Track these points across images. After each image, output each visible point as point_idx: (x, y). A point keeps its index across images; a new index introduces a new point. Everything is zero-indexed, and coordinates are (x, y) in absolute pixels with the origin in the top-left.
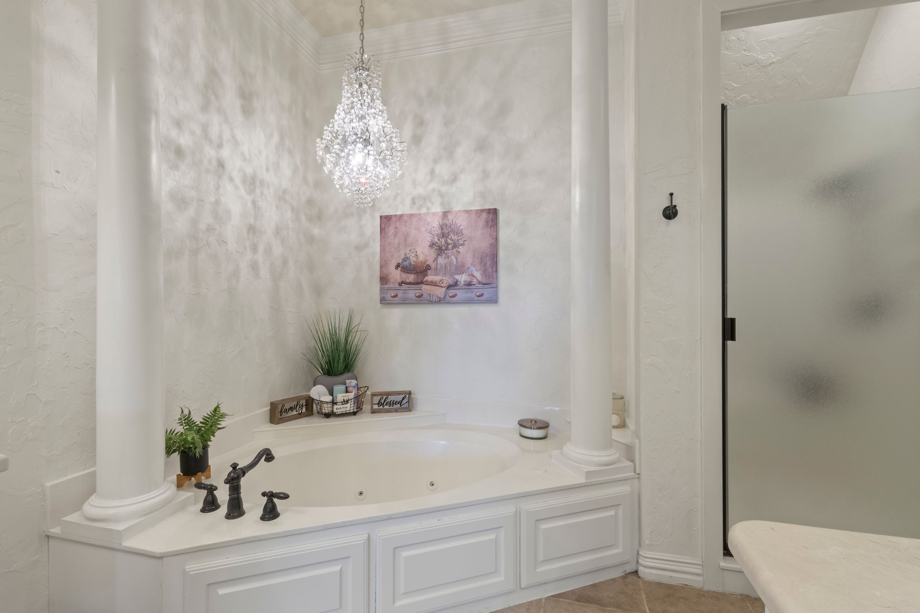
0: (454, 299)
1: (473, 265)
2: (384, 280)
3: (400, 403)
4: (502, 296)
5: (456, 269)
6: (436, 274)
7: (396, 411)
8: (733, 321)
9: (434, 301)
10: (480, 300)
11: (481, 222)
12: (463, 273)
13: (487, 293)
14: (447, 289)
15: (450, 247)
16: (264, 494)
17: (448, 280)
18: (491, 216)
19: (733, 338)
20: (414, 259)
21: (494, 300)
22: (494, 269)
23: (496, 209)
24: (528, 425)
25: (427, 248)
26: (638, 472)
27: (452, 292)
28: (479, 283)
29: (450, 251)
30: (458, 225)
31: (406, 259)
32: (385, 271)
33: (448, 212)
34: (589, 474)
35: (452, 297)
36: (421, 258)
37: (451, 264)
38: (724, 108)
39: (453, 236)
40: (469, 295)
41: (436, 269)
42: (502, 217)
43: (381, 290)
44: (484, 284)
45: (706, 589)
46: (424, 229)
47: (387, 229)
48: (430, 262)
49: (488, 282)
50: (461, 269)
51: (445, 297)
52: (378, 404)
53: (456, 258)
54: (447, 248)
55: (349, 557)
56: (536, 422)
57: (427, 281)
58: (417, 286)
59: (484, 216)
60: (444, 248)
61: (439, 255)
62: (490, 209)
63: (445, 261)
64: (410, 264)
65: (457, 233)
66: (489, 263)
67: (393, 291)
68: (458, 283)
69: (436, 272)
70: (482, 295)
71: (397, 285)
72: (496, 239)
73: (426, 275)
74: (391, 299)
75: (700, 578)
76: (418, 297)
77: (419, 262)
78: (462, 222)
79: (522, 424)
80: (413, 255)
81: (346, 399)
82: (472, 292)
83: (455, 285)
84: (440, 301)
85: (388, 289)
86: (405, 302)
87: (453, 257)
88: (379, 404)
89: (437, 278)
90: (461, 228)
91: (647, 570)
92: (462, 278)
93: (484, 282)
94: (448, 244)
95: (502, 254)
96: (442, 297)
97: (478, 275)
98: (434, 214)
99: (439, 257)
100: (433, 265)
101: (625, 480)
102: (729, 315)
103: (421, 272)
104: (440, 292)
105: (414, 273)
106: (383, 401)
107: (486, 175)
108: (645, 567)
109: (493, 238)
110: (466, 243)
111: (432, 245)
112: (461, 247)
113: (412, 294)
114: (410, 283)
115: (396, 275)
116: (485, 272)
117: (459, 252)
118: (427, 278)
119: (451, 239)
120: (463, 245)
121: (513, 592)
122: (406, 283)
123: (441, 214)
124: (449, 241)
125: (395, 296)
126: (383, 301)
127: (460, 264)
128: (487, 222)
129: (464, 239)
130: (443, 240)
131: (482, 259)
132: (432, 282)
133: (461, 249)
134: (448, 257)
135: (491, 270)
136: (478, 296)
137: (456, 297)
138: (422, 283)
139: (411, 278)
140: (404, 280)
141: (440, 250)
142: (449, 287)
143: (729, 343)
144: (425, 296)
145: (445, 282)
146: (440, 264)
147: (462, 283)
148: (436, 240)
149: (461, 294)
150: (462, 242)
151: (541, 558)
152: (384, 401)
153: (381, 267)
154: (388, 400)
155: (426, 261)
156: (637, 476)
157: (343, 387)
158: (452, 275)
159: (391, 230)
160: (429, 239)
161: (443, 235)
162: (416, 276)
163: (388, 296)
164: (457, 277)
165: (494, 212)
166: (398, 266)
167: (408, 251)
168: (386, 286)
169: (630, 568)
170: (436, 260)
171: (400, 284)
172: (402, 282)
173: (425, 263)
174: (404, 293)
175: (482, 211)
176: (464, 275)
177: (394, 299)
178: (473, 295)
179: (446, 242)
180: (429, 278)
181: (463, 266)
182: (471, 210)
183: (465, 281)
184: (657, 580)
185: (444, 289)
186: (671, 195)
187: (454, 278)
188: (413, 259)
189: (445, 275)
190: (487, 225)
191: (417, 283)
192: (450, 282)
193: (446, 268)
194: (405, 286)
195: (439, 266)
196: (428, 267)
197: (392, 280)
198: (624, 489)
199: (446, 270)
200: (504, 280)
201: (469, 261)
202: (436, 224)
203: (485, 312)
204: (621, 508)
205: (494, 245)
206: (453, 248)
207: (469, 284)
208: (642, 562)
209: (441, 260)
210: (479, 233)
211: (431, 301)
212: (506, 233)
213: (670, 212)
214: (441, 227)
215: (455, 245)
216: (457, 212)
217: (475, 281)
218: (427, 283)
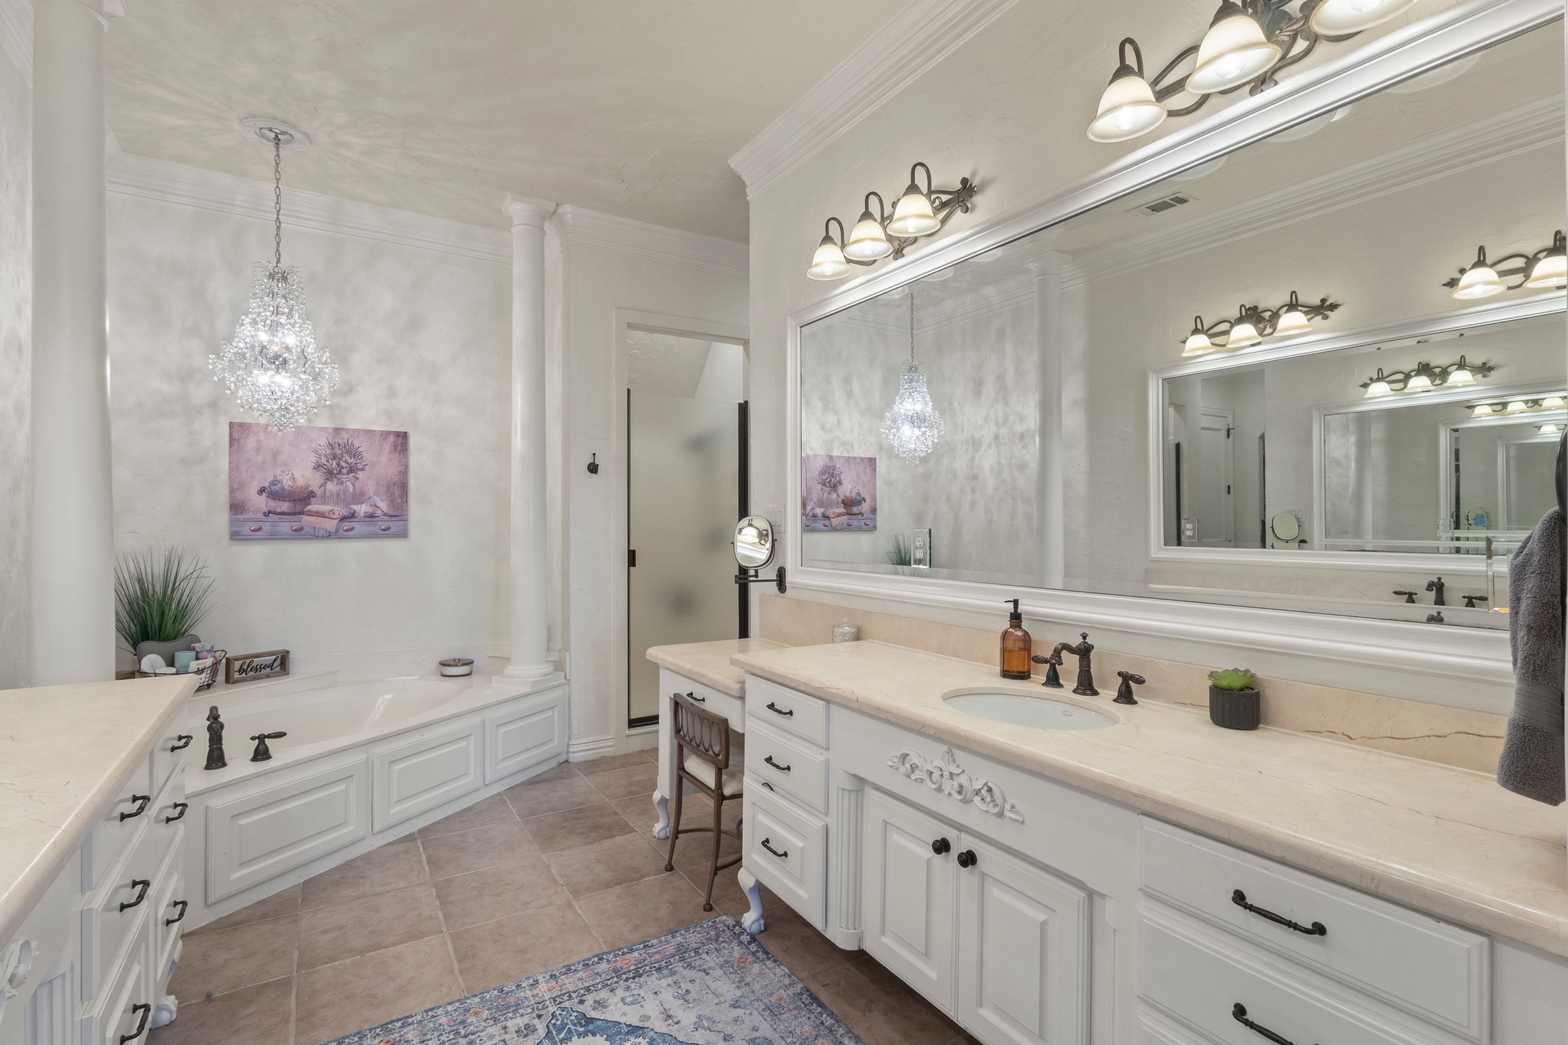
0: (350, 533)
1: (376, 494)
2: (236, 508)
3: (271, 666)
4: (413, 529)
5: (353, 498)
6: (324, 503)
7: (268, 676)
8: (634, 552)
9: (321, 535)
10: (386, 533)
11: (388, 445)
12: (362, 503)
13: (395, 526)
14: (340, 521)
15: (345, 471)
16: (253, 738)
17: (340, 511)
18: (400, 440)
19: (634, 565)
20: (290, 483)
21: (403, 534)
22: (405, 499)
23: (406, 433)
24: (451, 663)
25: (310, 470)
26: (568, 678)
27: (346, 525)
28: (385, 514)
29: (345, 476)
30: (356, 446)
31: (274, 483)
32: (239, 496)
33: (342, 429)
34: (533, 684)
35: (347, 530)
36: (301, 482)
37: (345, 492)
38: (629, 390)
39: (348, 458)
40: (371, 528)
41: (324, 497)
42: (413, 442)
43: (232, 522)
44: (392, 516)
45: (617, 754)
46: (304, 447)
47: (242, 441)
48: (315, 486)
49: (396, 514)
50: (359, 498)
51: (337, 531)
52: (239, 671)
53: (354, 485)
54: (340, 473)
55: (352, 776)
56: (459, 660)
57: (309, 511)
58: (293, 517)
59: (392, 438)
60: (335, 472)
61: (328, 479)
62: (398, 432)
63: (338, 488)
64: (283, 489)
65: (354, 456)
66: (397, 493)
67: (250, 524)
68: (356, 515)
69: (324, 500)
70: (388, 529)
71: (260, 516)
72: (406, 466)
73: (309, 504)
74: (251, 533)
75: (613, 748)
76: (295, 530)
77: (297, 487)
78: (360, 443)
79: (443, 664)
80: (288, 477)
81: (201, 667)
82: (375, 525)
83: (353, 515)
84: (329, 536)
85: (245, 521)
86: (274, 537)
87: (348, 483)
88: (241, 670)
89: (325, 508)
90: (360, 450)
91: (576, 755)
92: (362, 509)
93: (391, 514)
94: (342, 468)
95: (412, 483)
96: (333, 530)
97: (383, 505)
98: (321, 429)
99: (329, 482)
100: (319, 492)
101: (559, 686)
102: (632, 548)
103: (300, 500)
104: (331, 525)
105: (290, 501)
106: (245, 667)
107: (392, 392)
108: (574, 752)
109: (403, 465)
110: (366, 468)
111: (318, 467)
112: (359, 472)
113: (285, 526)
114: (283, 514)
115: (261, 503)
116: (392, 503)
117: (357, 478)
118: (308, 508)
119: (346, 462)
120: (362, 470)
121: (478, 789)
122: (275, 513)
123: (330, 430)
124: (343, 464)
125: (259, 529)
126: (235, 536)
127: (358, 492)
128: (395, 446)
129: (364, 464)
130: (334, 463)
131: (388, 487)
132: (317, 512)
133: (360, 474)
134: (342, 483)
135: (400, 500)
136: (384, 530)
137: (353, 531)
138: (302, 513)
139: (285, 506)
140: (272, 509)
141: (330, 475)
142: (343, 519)
143: (632, 568)
144: (306, 529)
145: (337, 513)
146: (330, 491)
147: (362, 514)
148: (324, 461)
149: (359, 528)
150: (361, 467)
151: (500, 758)
152: (248, 667)
153: (232, 491)
154: (254, 665)
155: (309, 486)
156: (567, 682)
157: (193, 654)
158: (347, 504)
159: (251, 442)
160: (314, 459)
161: (334, 457)
162: (291, 505)
163: (246, 529)
164: (355, 507)
165: (403, 437)
166: (262, 491)
167: (279, 472)
168: (241, 517)
169: (562, 758)
170: (323, 485)
171: (266, 514)
172: (270, 512)
173: (306, 488)
174: (272, 526)
175: (389, 433)
176: (364, 506)
177: (255, 533)
178: (376, 529)
179: (338, 465)
180: (314, 507)
181: (362, 494)
182: (375, 431)
183: (366, 513)
184: (583, 759)
185: (335, 522)
186: (594, 454)
187: (350, 508)
188: (287, 483)
189: (337, 503)
190: (395, 450)
191: (295, 514)
192: (345, 512)
193: (338, 495)
194: (272, 517)
195: (328, 494)
196: (312, 494)
197: (251, 509)
198: (558, 693)
199: (338, 498)
200: (415, 512)
201: (371, 489)
202: (323, 441)
203: (391, 546)
204: (556, 710)
205: (404, 473)
206: (348, 473)
207: (372, 516)
208: (571, 750)
209: (331, 487)
210: (384, 458)
211: (316, 536)
212: (417, 460)
213: (593, 468)
214: (331, 446)
215: (352, 470)
216: (354, 431)
217: (379, 512)
218: (310, 514)
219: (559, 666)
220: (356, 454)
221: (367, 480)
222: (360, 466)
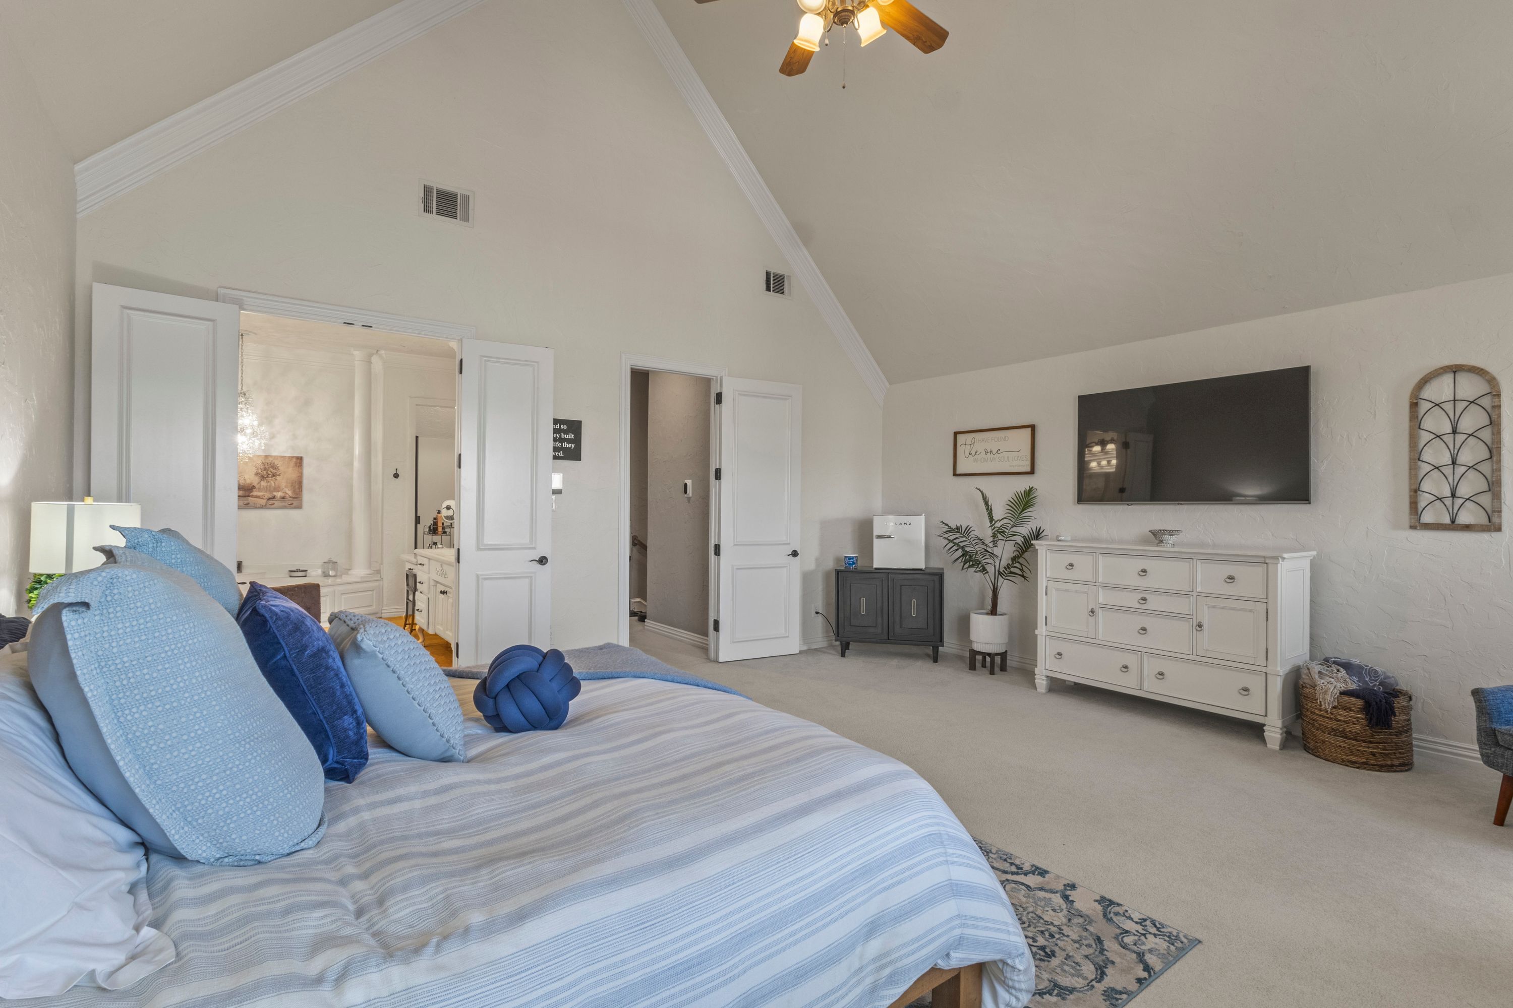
0: (272, 506)
1: (286, 487)
4: (305, 504)
5: (274, 489)
6: (259, 492)
8: (419, 517)
9: (258, 507)
10: (291, 506)
11: (292, 464)
12: (279, 491)
13: (295, 503)
15: (270, 476)
17: (268, 495)
18: (299, 461)
19: (419, 523)
20: (244, 482)
21: (299, 507)
22: (301, 490)
23: (302, 457)
25: (253, 476)
27: (271, 502)
28: (291, 497)
29: (270, 479)
30: (276, 464)
33: (269, 456)
34: (365, 578)
35: (271, 505)
36: (248, 481)
37: (270, 486)
38: (417, 437)
39: (272, 470)
40: (283, 504)
41: (260, 489)
42: (305, 461)
44: (294, 498)
46: (250, 465)
48: (255, 484)
49: (296, 497)
50: (277, 489)
51: (266, 505)
53: (274, 483)
54: (268, 477)
59: (294, 460)
60: (265, 476)
61: (261, 480)
62: (298, 457)
63: (266, 484)
66: (297, 487)
68: (276, 497)
69: (260, 490)
70: (292, 504)
72: (302, 473)
73: (252, 492)
76: (245, 504)
77: (248, 484)
78: (277, 462)
82: (285, 502)
83: (274, 498)
84: (262, 507)
87: (272, 482)
89: (260, 494)
90: (278, 466)
92: (279, 494)
95: (305, 482)
96: (264, 505)
97: (290, 493)
98: (259, 456)
100: (257, 486)
101: (376, 581)
102: (418, 515)
103: (248, 490)
104: (263, 502)
105: (243, 490)
107: (294, 436)
109: (300, 473)
110: (281, 474)
111: (257, 474)
116: (294, 491)
117: (276, 480)
118: (252, 494)
119: (271, 472)
120: (279, 475)
123: (263, 457)
124: (269, 473)
127: (277, 486)
128: (296, 464)
129: (280, 472)
130: (265, 472)
131: (292, 483)
132: (256, 496)
133: (278, 478)
134: (269, 482)
135: (298, 490)
137: (274, 505)
138: (249, 496)
141: (263, 478)
142: (269, 499)
144: (251, 504)
145: (266, 496)
148: (260, 471)
149: (277, 503)
156: (381, 579)
158: (271, 492)
160: (255, 471)
161: (265, 469)
162: (244, 492)
164: (275, 493)
165: (300, 459)
170: (259, 483)
173: (252, 484)
175: (293, 457)
176: (280, 493)
178: (286, 504)
179: (267, 473)
180: (255, 493)
181: (279, 487)
182: (286, 456)
183: (280, 496)
185: (265, 500)
186: (396, 469)
187: (273, 494)
189: (266, 492)
190: (296, 466)
191: (245, 497)
192: (270, 496)
195: (262, 487)
196: (254, 487)
198: (375, 584)
199: (267, 489)
200: (306, 496)
201: (283, 485)
202: (259, 462)
203: (293, 513)
204: (375, 592)
205: (301, 477)
206: (272, 477)
207: (283, 498)
208: (383, 612)
209: (263, 483)
210: (290, 469)
211: (255, 507)
212: (307, 471)
213: (396, 476)
214: (264, 464)
215: (274, 475)
216: (275, 456)
217: (287, 496)
218: (252, 496)
219: (378, 572)
220: (275, 468)
221: (281, 481)
222: (278, 474)
